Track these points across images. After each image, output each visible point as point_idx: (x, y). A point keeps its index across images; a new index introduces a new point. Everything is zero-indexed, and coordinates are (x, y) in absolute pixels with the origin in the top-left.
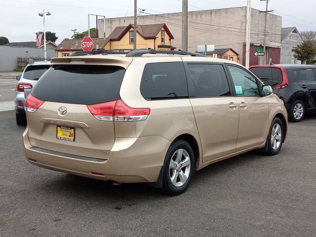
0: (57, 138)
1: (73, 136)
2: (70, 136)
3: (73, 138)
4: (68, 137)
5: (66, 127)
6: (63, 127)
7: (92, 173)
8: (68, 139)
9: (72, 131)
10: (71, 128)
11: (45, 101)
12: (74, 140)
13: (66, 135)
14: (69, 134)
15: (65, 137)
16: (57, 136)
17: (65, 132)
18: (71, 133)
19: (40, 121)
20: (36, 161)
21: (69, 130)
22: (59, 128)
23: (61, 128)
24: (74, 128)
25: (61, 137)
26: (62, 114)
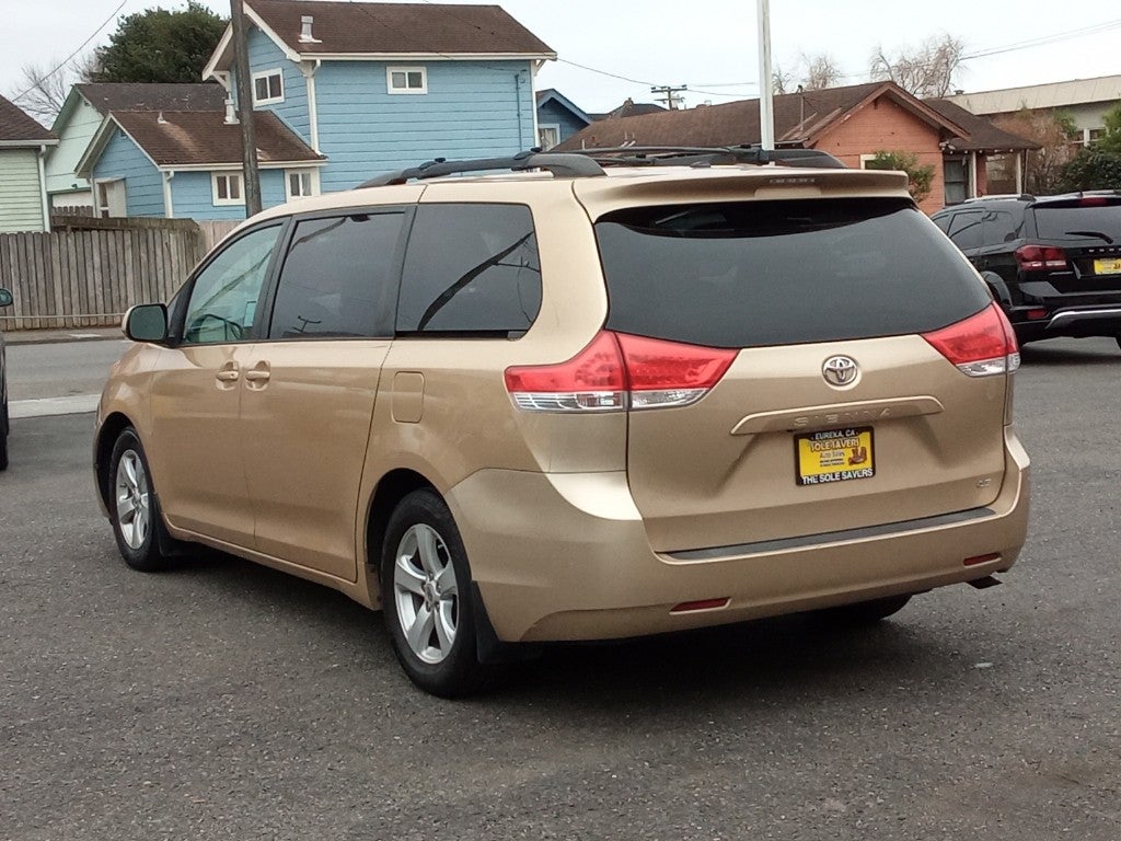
0: (799, 481)
1: (866, 459)
2: (852, 462)
3: (868, 463)
4: (846, 467)
5: (837, 431)
6: (826, 435)
7: (968, 561)
8: (850, 476)
9: (864, 440)
10: (859, 430)
11: (741, 348)
12: (873, 471)
13: (839, 462)
14: (849, 454)
15: (837, 469)
16: (802, 474)
17: (831, 452)
18: (860, 450)
19: (733, 431)
20: (722, 601)
21: (847, 441)
22: (803, 443)
23: (815, 440)
24: (870, 429)
25: (816, 473)
26: (841, 382)
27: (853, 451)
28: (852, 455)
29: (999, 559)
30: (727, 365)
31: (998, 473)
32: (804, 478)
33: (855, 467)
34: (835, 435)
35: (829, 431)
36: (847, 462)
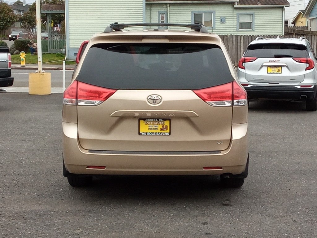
0: (139, 134)
1: (167, 129)
2: (162, 130)
3: (168, 131)
4: (159, 131)
6: (151, 120)
7: (205, 168)
8: (160, 134)
9: (167, 123)
10: (165, 120)
11: (118, 90)
12: (170, 133)
13: (157, 129)
15: (155, 131)
16: (140, 131)
17: (153, 125)
18: (165, 126)
19: (111, 115)
20: (104, 167)
21: (160, 123)
22: (142, 122)
23: (146, 121)
24: (170, 120)
25: (146, 132)
26: (154, 103)
27: (162, 126)
28: (161, 127)
29: (222, 169)
30: (111, 94)
31: (228, 140)
32: (141, 133)
33: (162, 131)
34: (154, 120)
35: (152, 119)
36: (159, 129)
